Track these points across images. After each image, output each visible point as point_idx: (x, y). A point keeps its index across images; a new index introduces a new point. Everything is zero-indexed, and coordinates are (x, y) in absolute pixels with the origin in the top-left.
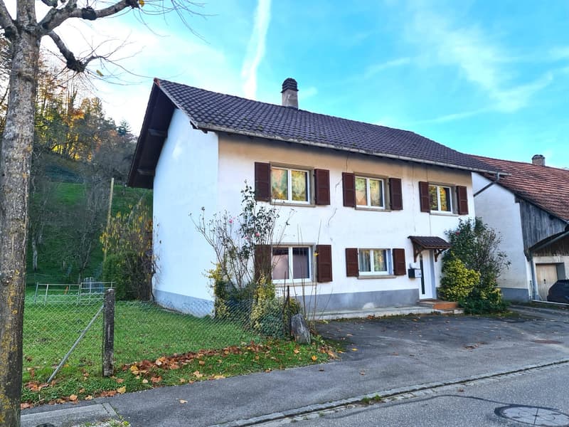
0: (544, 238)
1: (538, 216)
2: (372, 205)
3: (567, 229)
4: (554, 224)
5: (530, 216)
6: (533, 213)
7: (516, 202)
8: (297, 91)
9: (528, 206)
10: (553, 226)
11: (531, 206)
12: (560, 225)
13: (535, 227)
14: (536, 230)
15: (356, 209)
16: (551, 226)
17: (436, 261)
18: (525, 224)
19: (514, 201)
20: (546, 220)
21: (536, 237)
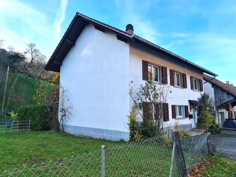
0: (225, 102)
1: (222, 93)
2: (177, 85)
3: (234, 99)
4: (229, 97)
5: (218, 93)
6: (219, 92)
7: (212, 87)
8: (133, 30)
9: (217, 89)
10: (229, 98)
11: (219, 89)
12: (232, 97)
13: (221, 97)
14: (221, 99)
15: (174, 87)
16: (228, 97)
17: (196, 111)
18: (216, 96)
19: (211, 87)
20: (225, 95)
21: (221, 101)
